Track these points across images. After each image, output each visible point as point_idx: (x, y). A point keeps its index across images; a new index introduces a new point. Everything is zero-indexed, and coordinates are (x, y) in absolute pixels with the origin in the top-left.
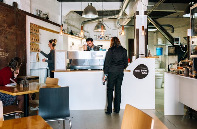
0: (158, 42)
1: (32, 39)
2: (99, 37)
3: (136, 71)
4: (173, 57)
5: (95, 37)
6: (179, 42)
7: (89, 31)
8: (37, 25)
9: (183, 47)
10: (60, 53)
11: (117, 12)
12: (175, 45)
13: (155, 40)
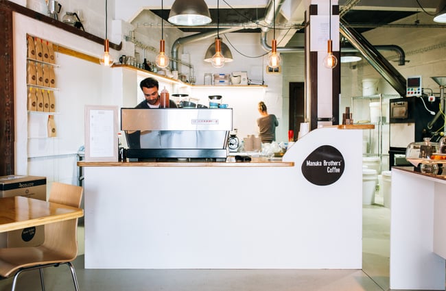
0: (362, 91)
1: (34, 78)
2: (216, 77)
3: (309, 163)
4: (402, 128)
5: (208, 77)
6: (420, 88)
7: (192, 63)
8: (47, 42)
9: (430, 102)
10: (99, 113)
11: (262, 13)
12: (408, 95)
13: (354, 87)
